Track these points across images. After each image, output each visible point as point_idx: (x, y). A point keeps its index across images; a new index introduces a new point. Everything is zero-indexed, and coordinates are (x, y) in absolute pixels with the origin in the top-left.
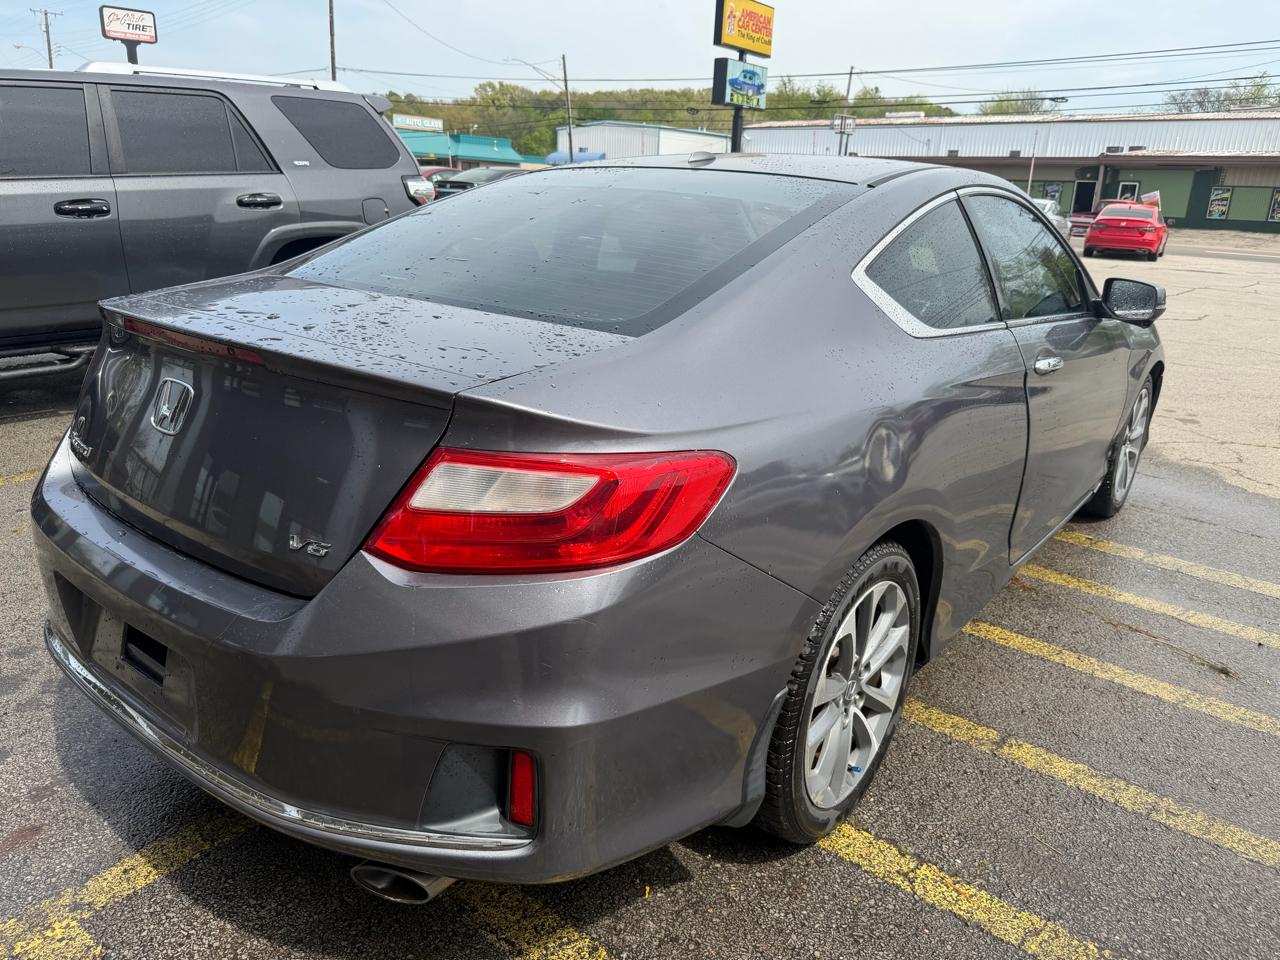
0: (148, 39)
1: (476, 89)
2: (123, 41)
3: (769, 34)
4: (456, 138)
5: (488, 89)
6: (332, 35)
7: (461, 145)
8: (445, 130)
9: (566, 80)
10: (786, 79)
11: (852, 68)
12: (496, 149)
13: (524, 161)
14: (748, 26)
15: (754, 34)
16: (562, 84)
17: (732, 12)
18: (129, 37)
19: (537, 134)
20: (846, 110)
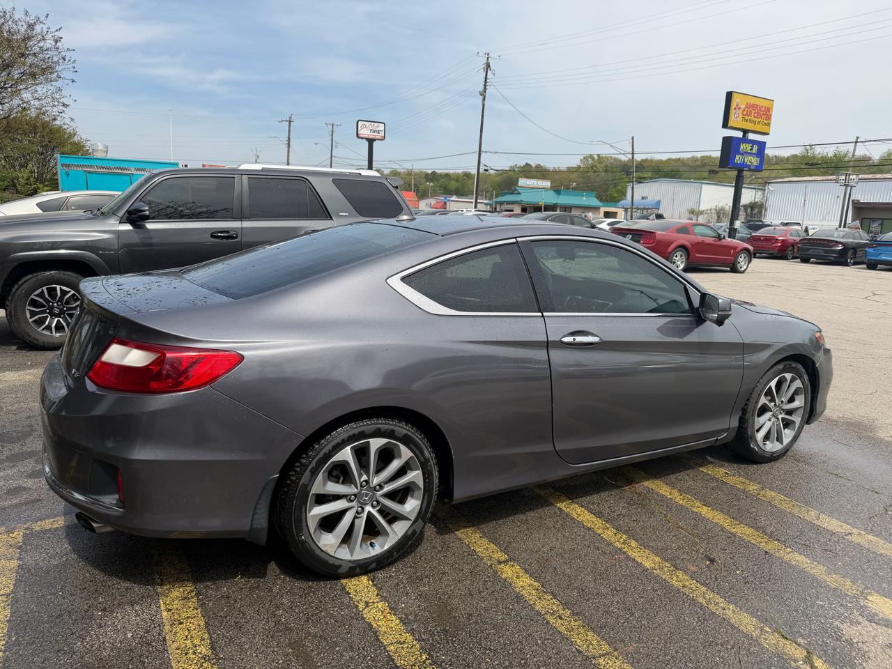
0: (380, 137)
1: (581, 160)
2: (367, 139)
3: (769, 117)
4: (558, 192)
5: (589, 159)
6: (481, 132)
7: (561, 196)
8: (551, 188)
9: (633, 154)
10: (808, 147)
11: (858, 138)
12: (584, 198)
13: (603, 206)
14: (751, 114)
15: (755, 119)
16: (630, 156)
17: (737, 105)
18: (370, 137)
19: (619, 187)
20: (851, 169)
